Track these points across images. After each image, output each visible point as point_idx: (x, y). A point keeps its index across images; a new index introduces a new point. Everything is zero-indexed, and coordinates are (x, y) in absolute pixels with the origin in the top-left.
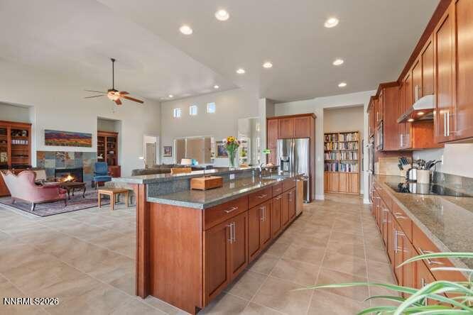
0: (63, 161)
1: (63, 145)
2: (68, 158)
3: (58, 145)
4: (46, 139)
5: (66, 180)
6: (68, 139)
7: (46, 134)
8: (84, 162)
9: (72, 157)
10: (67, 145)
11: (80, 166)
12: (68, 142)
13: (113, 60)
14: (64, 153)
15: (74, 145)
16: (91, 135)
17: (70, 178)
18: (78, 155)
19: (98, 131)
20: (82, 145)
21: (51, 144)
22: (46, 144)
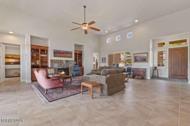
0: (61, 64)
1: (61, 57)
2: (63, 63)
3: (59, 57)
4: (54, 54)
5: (62, 74)
6: (63, 54)
7: (54, 52)
8: (69, 65)
9: (64, 62)
10: (62, 57)
11: (67, 67)
12: (63, 55)
13: (85, 7)
14: (61, 60)
15: (65, 57)
16: (72, 52)
17: (63, 73)
18: (67, 61)
19: (75, 51)
20: (69, 57)
21: (56, 56)
22: (54, 56)
